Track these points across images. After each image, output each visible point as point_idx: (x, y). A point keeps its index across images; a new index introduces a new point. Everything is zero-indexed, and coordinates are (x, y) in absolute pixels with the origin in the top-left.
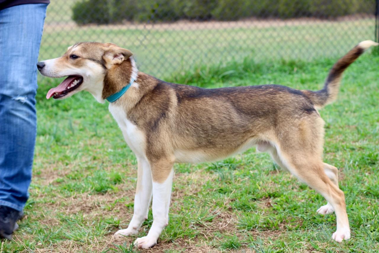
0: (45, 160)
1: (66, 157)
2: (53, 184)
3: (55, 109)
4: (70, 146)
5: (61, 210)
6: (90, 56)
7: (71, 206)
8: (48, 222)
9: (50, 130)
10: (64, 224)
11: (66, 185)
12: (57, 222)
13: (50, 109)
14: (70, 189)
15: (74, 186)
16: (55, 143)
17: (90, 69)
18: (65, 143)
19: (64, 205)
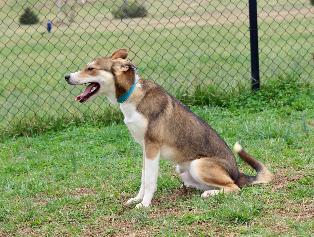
0: (275, 164)
1: (299, 161)
2: (283, 189)
3: (288, 108)
4: (303, 149)
5: (291, 216)
6: (103, 67)
7: (302, 212)
8: (276, 229)
9: (281, 131)
10: (293, 230)
11: (297, 190)
12: (286, 229)
13: (282, 109)
14: (301, 194)
15: (306, 192)
16: (287, 146)
17: (103, 76)
18: (298, 146)
19: (294, 212)
